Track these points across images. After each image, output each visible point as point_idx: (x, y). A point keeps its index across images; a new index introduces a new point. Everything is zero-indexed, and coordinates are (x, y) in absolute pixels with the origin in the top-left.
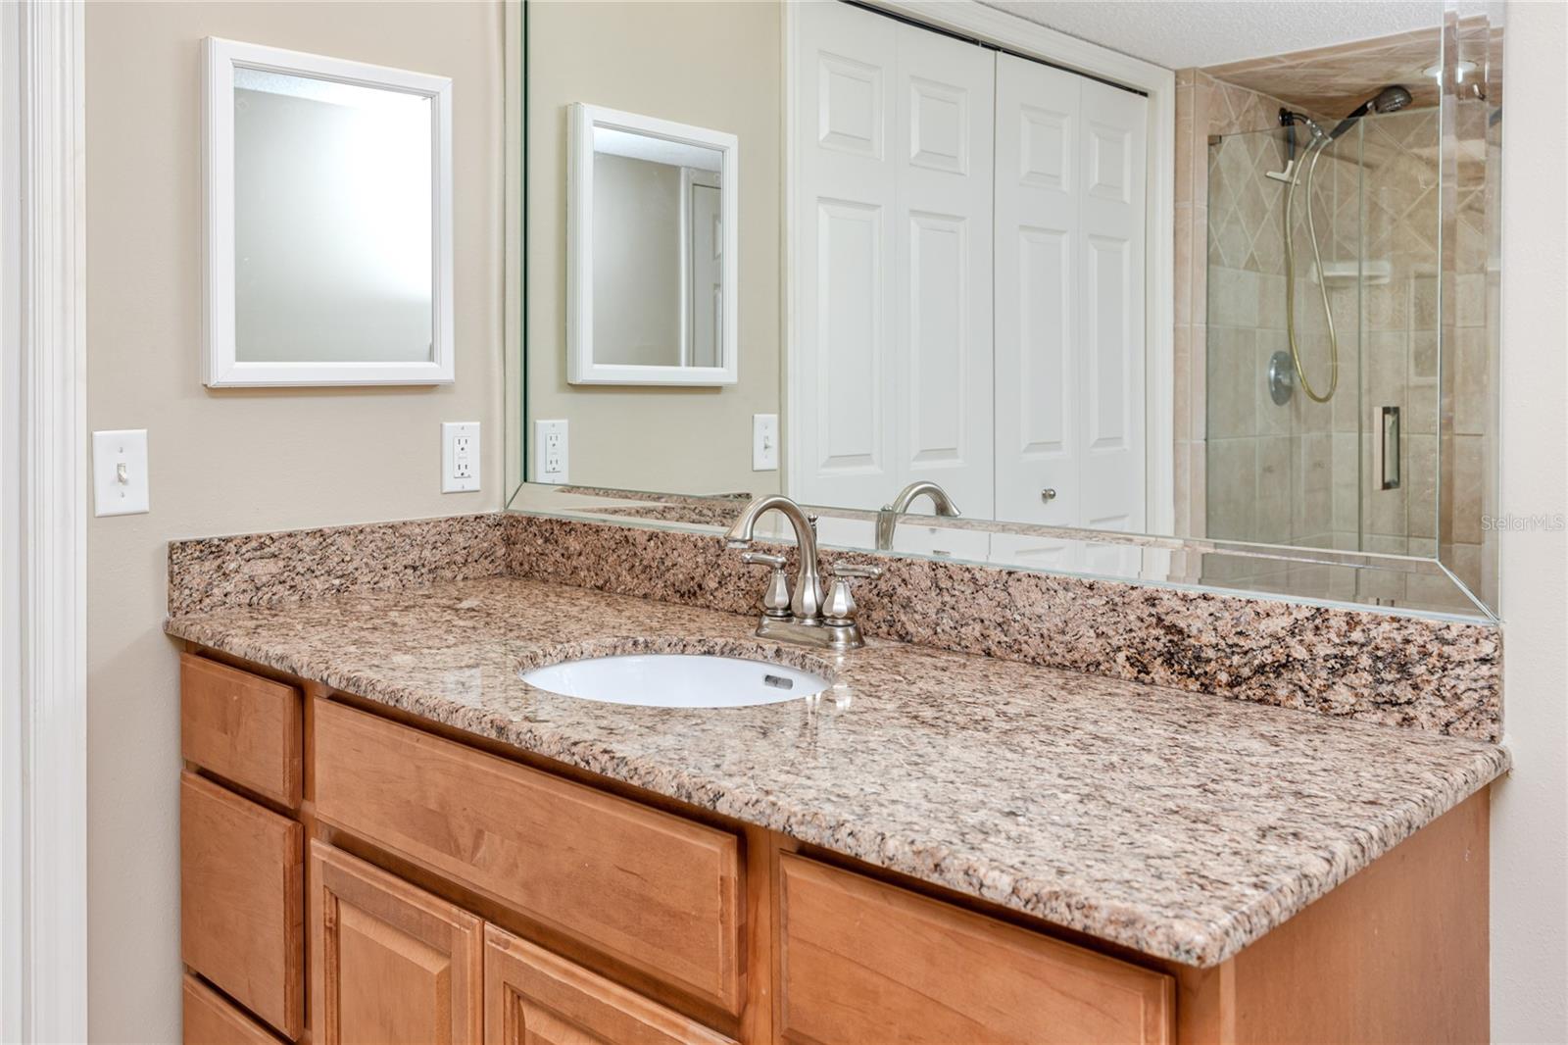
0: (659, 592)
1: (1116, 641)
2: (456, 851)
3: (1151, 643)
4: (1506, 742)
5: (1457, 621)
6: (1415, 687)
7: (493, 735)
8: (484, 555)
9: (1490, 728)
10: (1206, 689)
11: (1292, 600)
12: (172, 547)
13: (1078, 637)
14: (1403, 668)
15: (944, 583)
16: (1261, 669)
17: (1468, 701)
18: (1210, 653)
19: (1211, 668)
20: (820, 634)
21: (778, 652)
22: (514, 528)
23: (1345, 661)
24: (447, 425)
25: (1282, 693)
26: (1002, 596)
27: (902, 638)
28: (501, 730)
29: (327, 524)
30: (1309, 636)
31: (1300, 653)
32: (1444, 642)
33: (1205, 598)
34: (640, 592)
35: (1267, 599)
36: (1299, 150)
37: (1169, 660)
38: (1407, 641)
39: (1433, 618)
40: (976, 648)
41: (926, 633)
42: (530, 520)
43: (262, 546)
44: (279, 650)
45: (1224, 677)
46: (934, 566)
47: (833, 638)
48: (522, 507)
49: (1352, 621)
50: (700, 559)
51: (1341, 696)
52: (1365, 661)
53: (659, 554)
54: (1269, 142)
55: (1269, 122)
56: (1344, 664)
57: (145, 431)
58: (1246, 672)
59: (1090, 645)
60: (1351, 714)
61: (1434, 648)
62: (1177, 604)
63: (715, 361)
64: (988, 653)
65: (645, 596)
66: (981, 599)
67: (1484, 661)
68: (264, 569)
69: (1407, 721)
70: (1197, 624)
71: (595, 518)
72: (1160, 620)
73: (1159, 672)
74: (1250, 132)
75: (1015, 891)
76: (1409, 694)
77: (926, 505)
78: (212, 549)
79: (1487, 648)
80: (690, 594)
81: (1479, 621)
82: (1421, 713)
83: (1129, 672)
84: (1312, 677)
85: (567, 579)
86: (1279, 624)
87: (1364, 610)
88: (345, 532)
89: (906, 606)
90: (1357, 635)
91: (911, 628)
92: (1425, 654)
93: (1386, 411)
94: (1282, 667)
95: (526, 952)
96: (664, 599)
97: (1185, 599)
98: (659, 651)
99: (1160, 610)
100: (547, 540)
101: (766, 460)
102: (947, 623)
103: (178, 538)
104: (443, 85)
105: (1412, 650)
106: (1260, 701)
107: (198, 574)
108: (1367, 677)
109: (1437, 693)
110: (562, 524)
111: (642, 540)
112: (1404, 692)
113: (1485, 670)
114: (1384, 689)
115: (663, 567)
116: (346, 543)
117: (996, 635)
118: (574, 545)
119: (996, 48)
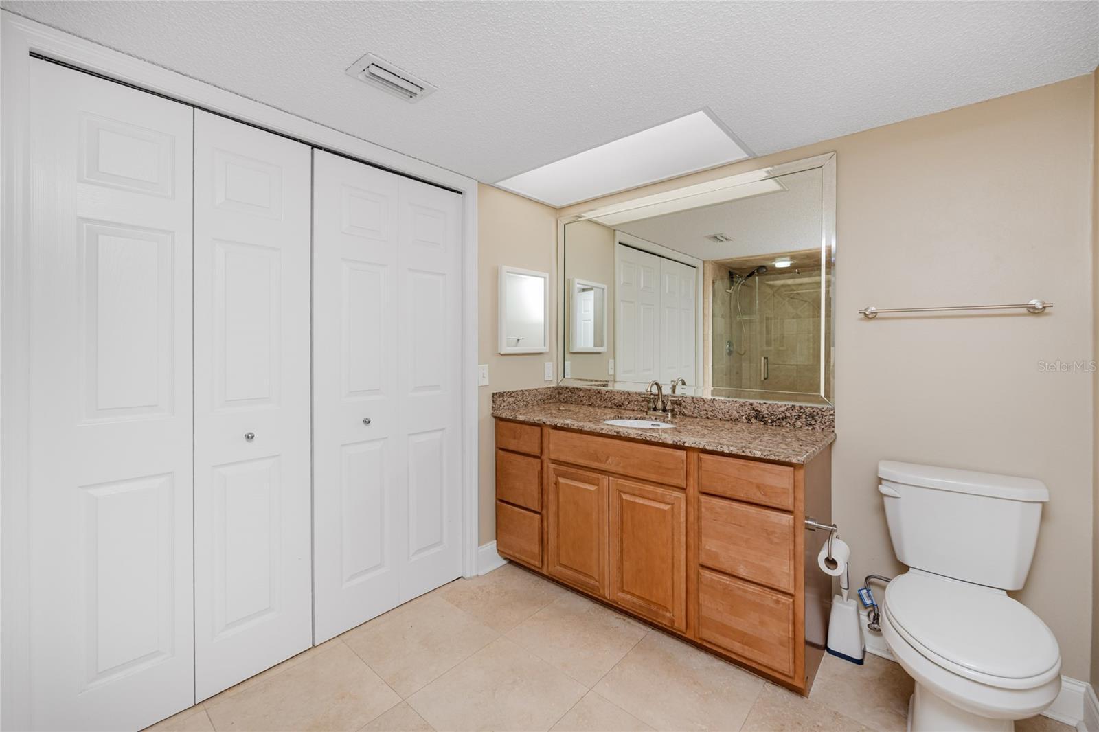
0: (609, 406)
1: (742, 414)
2: (600, 461)
3: (751, 414)
4: (835, 432)
5: (825, 407)
6: (816, 421)
7: (615, 434)
8: (554, 397)
9: (832, 429)
10: (765, 424)
11: (786, 403)
12: (494, 394)
13: (732, 413)
14: (813, 418)
15: (696, 402)
16: (779, 419)
17: (828, 424)
18: (766, 416)
19: (766, 419)
20: (664, 414)
21: (656, 419)
22: (559, 390)
23: (799, 416)
24: (546, 363)
25: (784, 424)
26: (712, 404)
27: (683, 415)
28: (618, 433)
29: (523, 389)
30: (791, 411)
31: (789, 415)
32: (822, 411)
33: (765, 403)
34: (603, 406)
35: (780, 403)
36: (734, 283)
37: (756, 418)
38: (814, 411)
39: (820, 406)
40: (705, 417)
41: (691, 413)
42: (567, 388)
43: (511, 394)
44: (537, 418)
45: (770, 421)
46: (693, 398)
47: (668, 415)
48: (564, 384)
49: (801, 408)
50: (623, 397)
51: (798, 424)
52: (804, 416)
53: (610, 396)
54: (727, 282)
55: (726, 276)
56: (799, 417)
57: (487, 365)
58: (775, 420)
59: (735, 415)
60: (801, 427)
61: (820, 413)
62: (758, 405)
63: (602, 346)
64: (708, 418)
65: (605, 407)
66: (706, 405)
67: (831, 415)
68: (512, 400)
69: (814, 428)
70: (763, 409)
71: (588, 387)
72: (754, 409)
73: (753, 420)
74: (722, 279)
75: (762, 454)
76: (814, 423)
77: (680, 383)
78: (502, 395)
79: (832, 412)
80: (620, 406)
81: (830, 407)
82: (817, 427)
83: (745, 421)
84: (791, 420)
85: (579, 403)
86: (783, 409)
87: (804, 405)
88: (527, 391)
89: (685, 407)
90: (802, 411)
91: (686, 413)
92: (818, 414)
93: (765, 358)
94: (783, 418)
95: (623, 482)
96: (611, 408)
97: (760, 404)
98: (624, 419)
99: (753, 406)
100: (572, 393)
101: (611, 372)
102: (696, 411)
103: (495, 392)
104: (547, 275)
105: (815, 413)
106: (779, 426)
107: (499, 400)
108: (805, 420)
109: (821, 422)
110: (577, 389)
111: (604, 392)
112: (813, 422)
113: (831, 417)
114: (808, 422)
115: (611, 399)
116: (527, 393)
117: (710, 413)
118: (581, 394)
119: (660, 256)
